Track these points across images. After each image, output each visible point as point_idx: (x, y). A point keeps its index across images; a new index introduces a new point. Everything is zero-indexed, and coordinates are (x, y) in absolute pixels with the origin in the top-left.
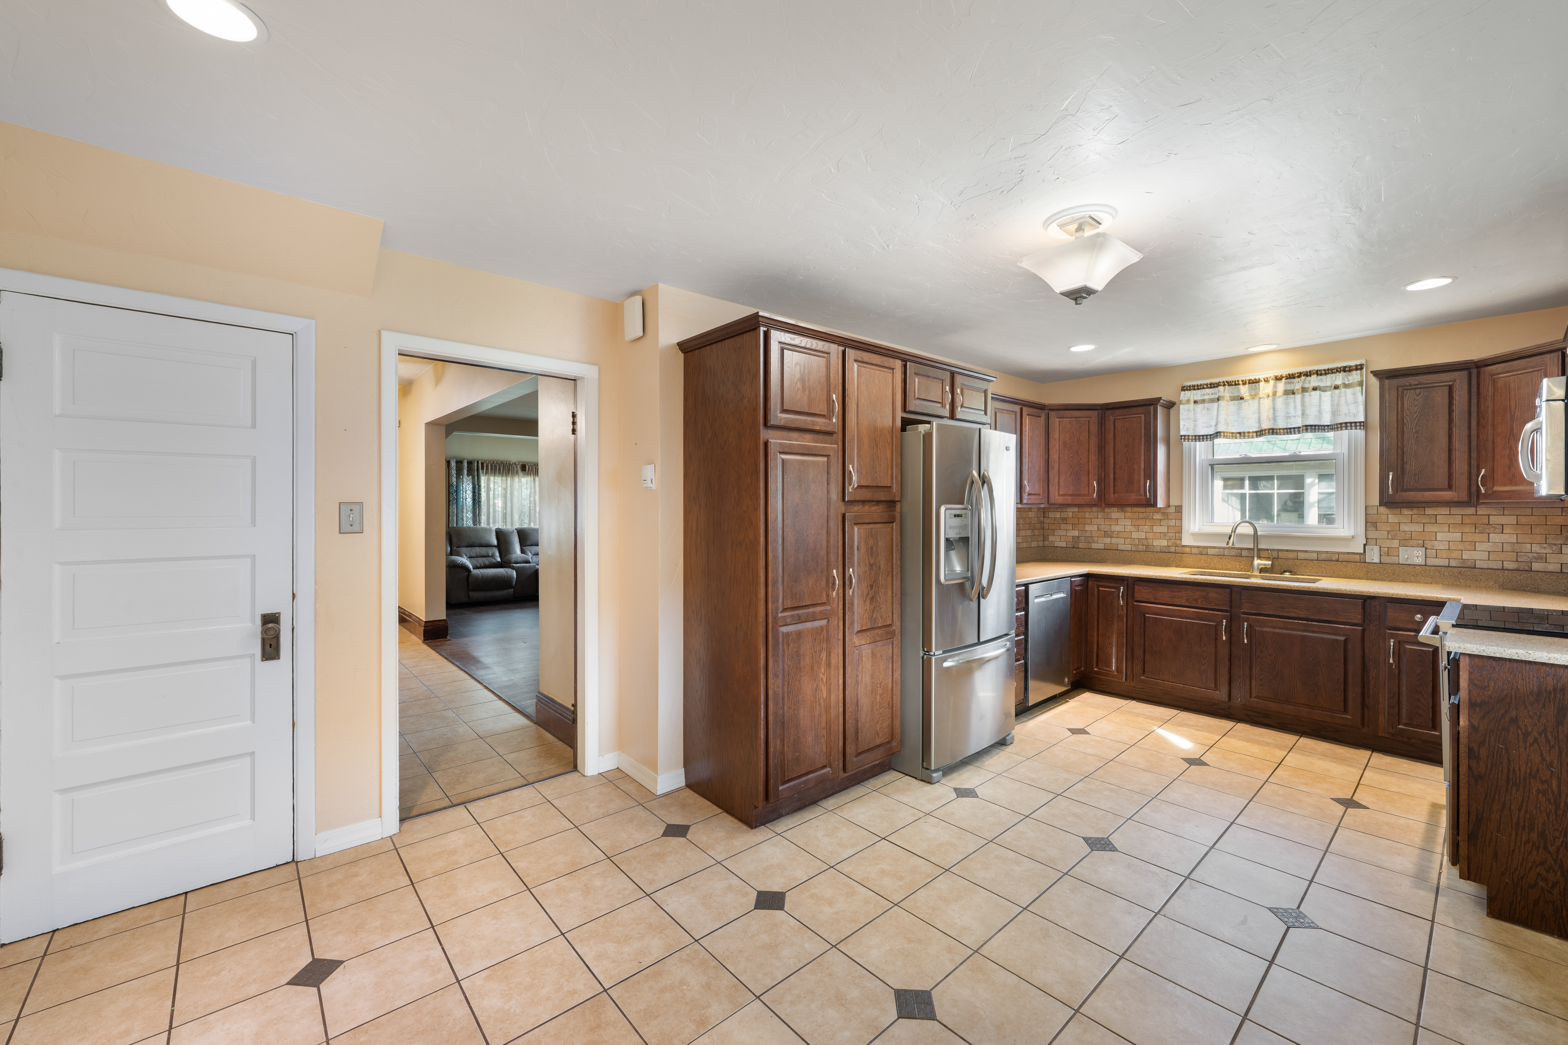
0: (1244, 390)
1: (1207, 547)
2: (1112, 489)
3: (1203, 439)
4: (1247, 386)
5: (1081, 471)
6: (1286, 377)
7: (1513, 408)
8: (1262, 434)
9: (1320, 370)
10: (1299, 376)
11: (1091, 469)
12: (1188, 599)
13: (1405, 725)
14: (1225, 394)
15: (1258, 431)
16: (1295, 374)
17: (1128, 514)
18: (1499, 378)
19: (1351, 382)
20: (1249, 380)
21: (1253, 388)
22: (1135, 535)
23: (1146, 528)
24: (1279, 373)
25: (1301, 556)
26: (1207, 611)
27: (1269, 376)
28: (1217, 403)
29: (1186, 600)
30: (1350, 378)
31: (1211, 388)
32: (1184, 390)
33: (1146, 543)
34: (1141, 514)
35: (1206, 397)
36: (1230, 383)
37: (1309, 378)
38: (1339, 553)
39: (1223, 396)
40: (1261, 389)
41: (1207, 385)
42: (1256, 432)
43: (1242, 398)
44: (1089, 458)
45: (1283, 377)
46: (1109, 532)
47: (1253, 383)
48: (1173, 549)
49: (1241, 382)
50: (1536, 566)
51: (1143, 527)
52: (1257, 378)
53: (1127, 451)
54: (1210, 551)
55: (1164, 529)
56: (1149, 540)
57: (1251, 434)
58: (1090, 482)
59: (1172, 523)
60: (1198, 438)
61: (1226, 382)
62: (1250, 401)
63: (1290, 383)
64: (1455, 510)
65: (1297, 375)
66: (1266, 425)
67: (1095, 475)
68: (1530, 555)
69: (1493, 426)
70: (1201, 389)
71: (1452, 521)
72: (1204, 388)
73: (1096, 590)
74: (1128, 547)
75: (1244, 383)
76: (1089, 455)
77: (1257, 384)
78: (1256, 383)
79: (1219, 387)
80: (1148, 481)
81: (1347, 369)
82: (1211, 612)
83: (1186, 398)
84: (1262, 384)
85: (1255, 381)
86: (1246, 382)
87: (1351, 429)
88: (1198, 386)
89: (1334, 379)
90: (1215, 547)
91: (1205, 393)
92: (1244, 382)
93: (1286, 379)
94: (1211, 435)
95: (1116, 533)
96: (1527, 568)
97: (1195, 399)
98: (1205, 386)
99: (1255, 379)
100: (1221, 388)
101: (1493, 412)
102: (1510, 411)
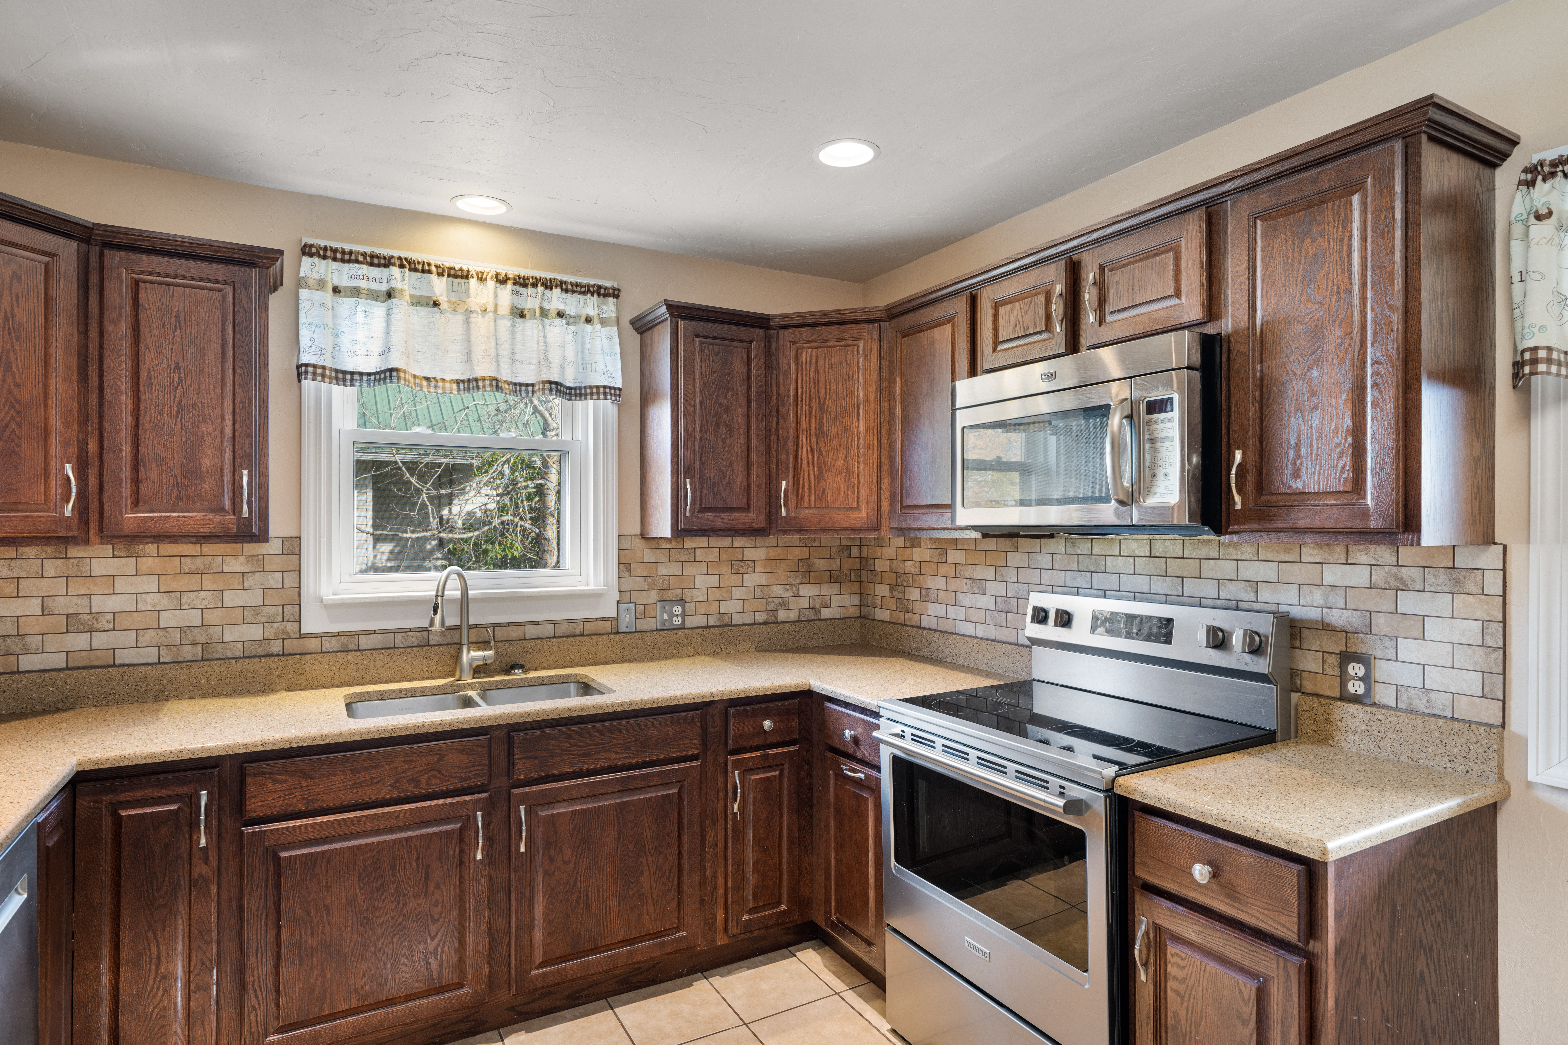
0: (439, 286)
1: (358, 634)
2: (127, 490)
3: (352, 380)
4: (445, 279)
5: (19, 425)
6: (515, 279)
7: (822, 395)
8: (478, 387)
9: (565, 283)
10: (535, 285)
11: (55, 423)
12: (397, 781)
13: (751, 911)
14: (406, 287)
15: (463, 381)
16: (528, 278)
17: (147, 564)
18: (803, 348)
19: (605, 315)
20: (450, 269)
21: (455, 289)
22: (168, 619)
23: (204, 598)
24: (503, 270)
25: (531, 631)
26: (441, 801)
27: (487, 270)
28: (384, 304)
29: (392, 786)
30: (605, 307)
31: (372, 264)
32: (311, 255)
33: (202, 639)
34: (188, 561)
35: (363, 284)
36: (413, 266)
37: (548, 292)
38: (584, 621)
39: (402, 290)
40: (472, 292)
41: (364, 255)
42: (457, 382)
43: (436, 304)
44: (46, 386)
45: (508, 279)
46: (85, 617)
47: (456, 276)
48: (276, 647)
49: (434, 269)
50: (782, 615)
51: (193, 595)
52: (465, 268)
53: (180, 382)
54: (366, 642)
55: (253, 598)
56: (212, 630)
57: (447, 385)
58: (52, 465)
59: (275, 580)
60: (344, 377)
61: (406, 259)
62: (448, 314)
63: (518, 294)
64: (715, 542)
65: (531, 281)
66: (483, 370)
67: (67, 444)
68: (777, 601)
69: (797, 417)
70: (349, 261)
71: (711, 558)
72: (357, 262)
73: (107, 822)
74: (150, 655)
75: (440, 274)
76: (46, 376)
77: (463, 281)
78: (462, 277)
79: (392, 267)
80: (245, 472)
81: (602, 291)
82: (449, 800)
83: (316, 276)
84: (473, 282)
85: (459, 273)
86: (443, 270)
87: (599, 398)
88: (343, 252)
89: (581, 304)
90: (375, 632)
91: (360, 273)
92: (440, 270)
93: (514, 284)
94: (369, 374)
95: (110, 617)
96: (773, 618)
97: (336, 283)
98: (360, 258)
99: (461, 270)
100: (395, 271)
101: (797, 398)
102: (819, 399)
